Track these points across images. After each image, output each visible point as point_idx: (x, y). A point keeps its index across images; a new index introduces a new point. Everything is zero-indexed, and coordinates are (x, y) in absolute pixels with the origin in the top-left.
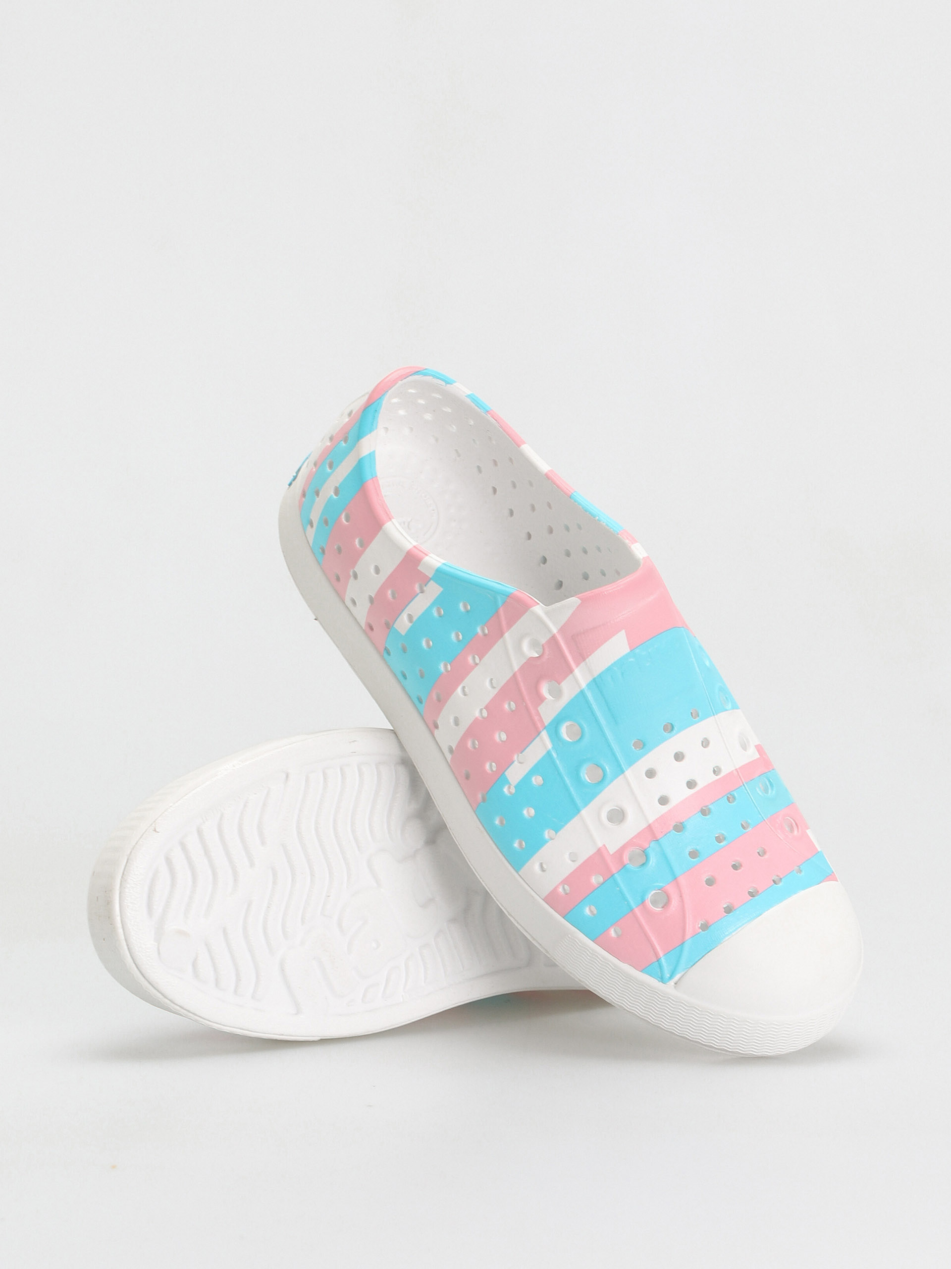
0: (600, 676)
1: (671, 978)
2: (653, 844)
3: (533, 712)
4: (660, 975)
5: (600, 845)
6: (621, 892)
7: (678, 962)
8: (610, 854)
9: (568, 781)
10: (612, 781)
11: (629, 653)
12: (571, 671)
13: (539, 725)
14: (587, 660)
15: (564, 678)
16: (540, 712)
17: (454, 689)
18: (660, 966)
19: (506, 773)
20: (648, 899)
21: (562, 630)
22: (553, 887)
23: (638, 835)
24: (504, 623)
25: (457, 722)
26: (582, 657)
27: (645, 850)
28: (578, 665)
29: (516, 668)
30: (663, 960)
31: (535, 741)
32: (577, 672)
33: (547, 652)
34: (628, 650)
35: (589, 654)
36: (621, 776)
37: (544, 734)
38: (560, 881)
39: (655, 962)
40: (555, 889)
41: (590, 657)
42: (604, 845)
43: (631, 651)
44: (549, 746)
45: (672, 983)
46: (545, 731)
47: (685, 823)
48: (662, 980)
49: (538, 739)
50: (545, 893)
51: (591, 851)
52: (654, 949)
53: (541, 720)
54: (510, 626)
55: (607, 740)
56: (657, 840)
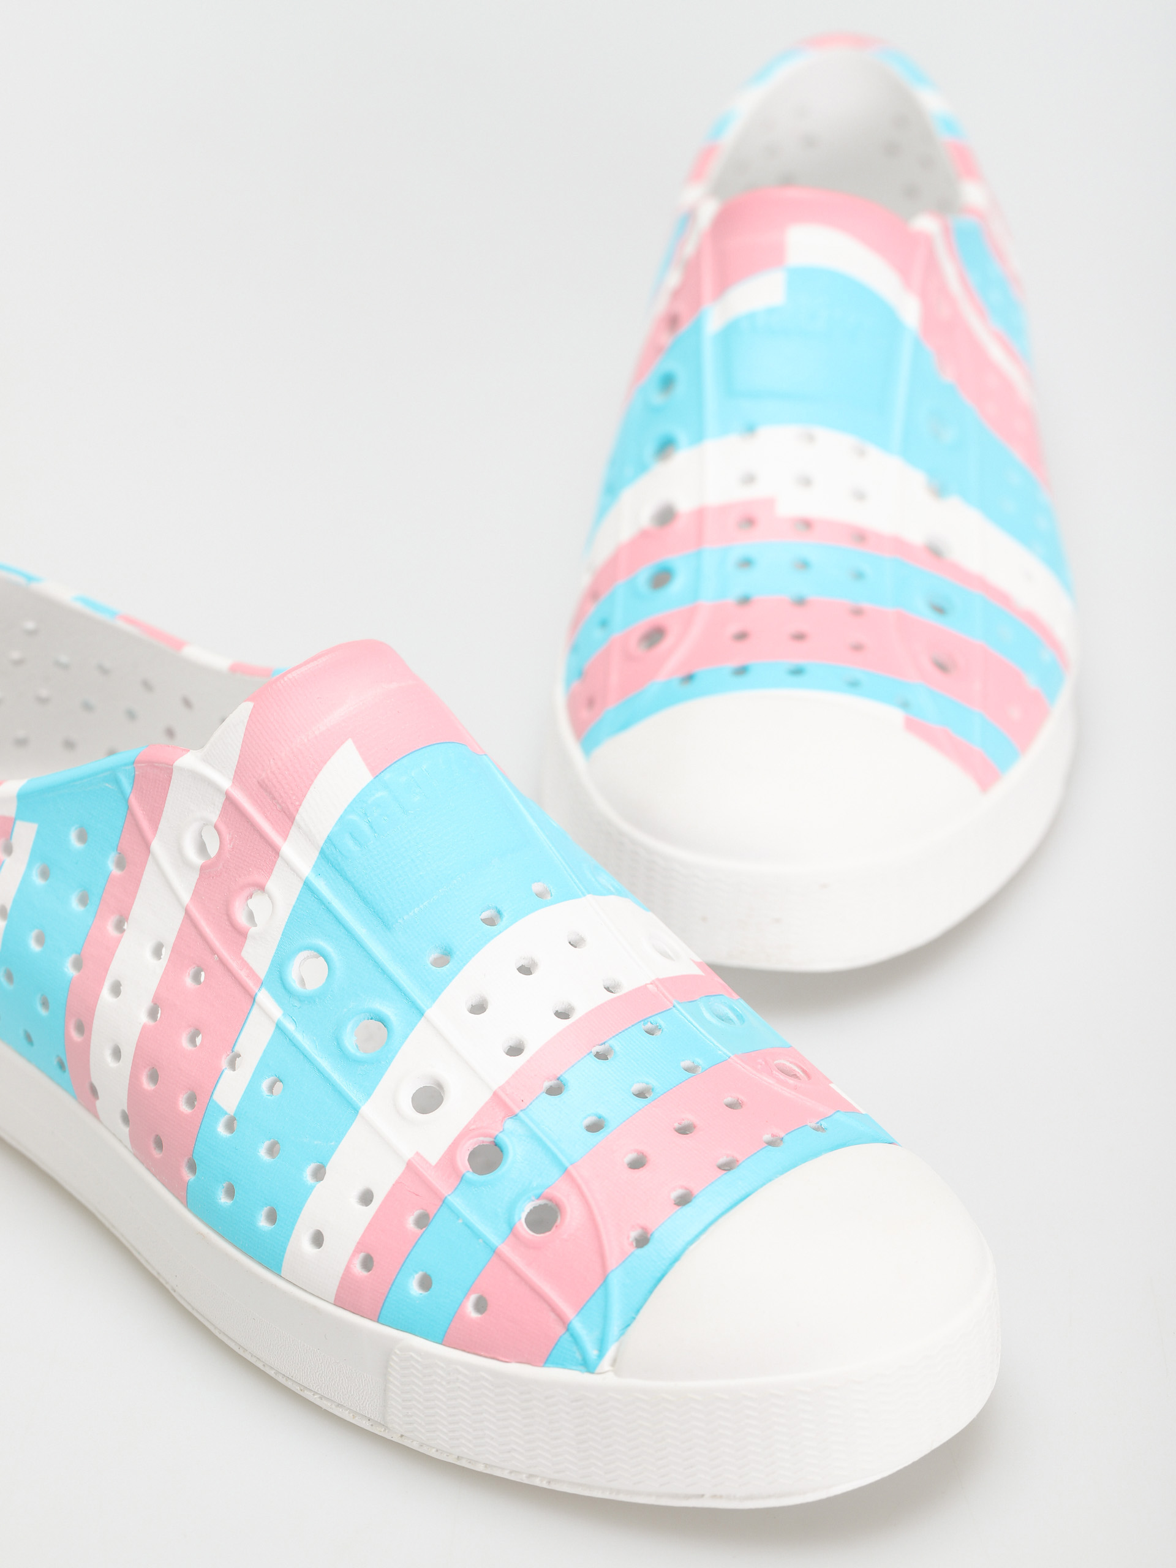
0: (329, 840)
1: (601, 1356)
2: (509, 1124)
3: (234, 965)
4: (578, 1356)
5: (409, 1155)
6: (467, 1225)
7: (605, 1317)
8: (430, 1165)
9: (325, 1064)
10: (406, 1037)
11: (371, 781)
12: (276, 851)
13: (250, 984)
14: (298, 817)
15: (270, 872)
16: (246, 959)
17: (97, 996)
18: (576, 1340)
19: (215, 1097)
20: (520, 1219)
21: (239, 777)
22: (343, 1267)
23: (479, 1116)
24: (145, 824)
25: (117, 1053)
26: (286, 817)
27: (496, 1137)
28: (285, 835)
29: (186, 897)
30: (577, 1325)
31: (251, 1014)
32: (287, 849)
33: (227, 837)
34: (368, 777)
35: (297, 803)
36: (422, 1023)
37: (263, 997)
38: (351, 1252)
39: (564, 1334)
40: (348, 1269)
41: (301, 810)
42: (417, 1154)
43: (375, 778)
44: (277, 1013)
45: (605, 1364)
46: (263, 990)
47: (564, 1075)
48: (587, 1366)
49: (255, 1010)
50: (332, 1287)
51: (397, 1170)
52: (554, 1309)
53: (252, 973)
54: (155, 824)
55: (377, 964)
56: (516, 1115)
